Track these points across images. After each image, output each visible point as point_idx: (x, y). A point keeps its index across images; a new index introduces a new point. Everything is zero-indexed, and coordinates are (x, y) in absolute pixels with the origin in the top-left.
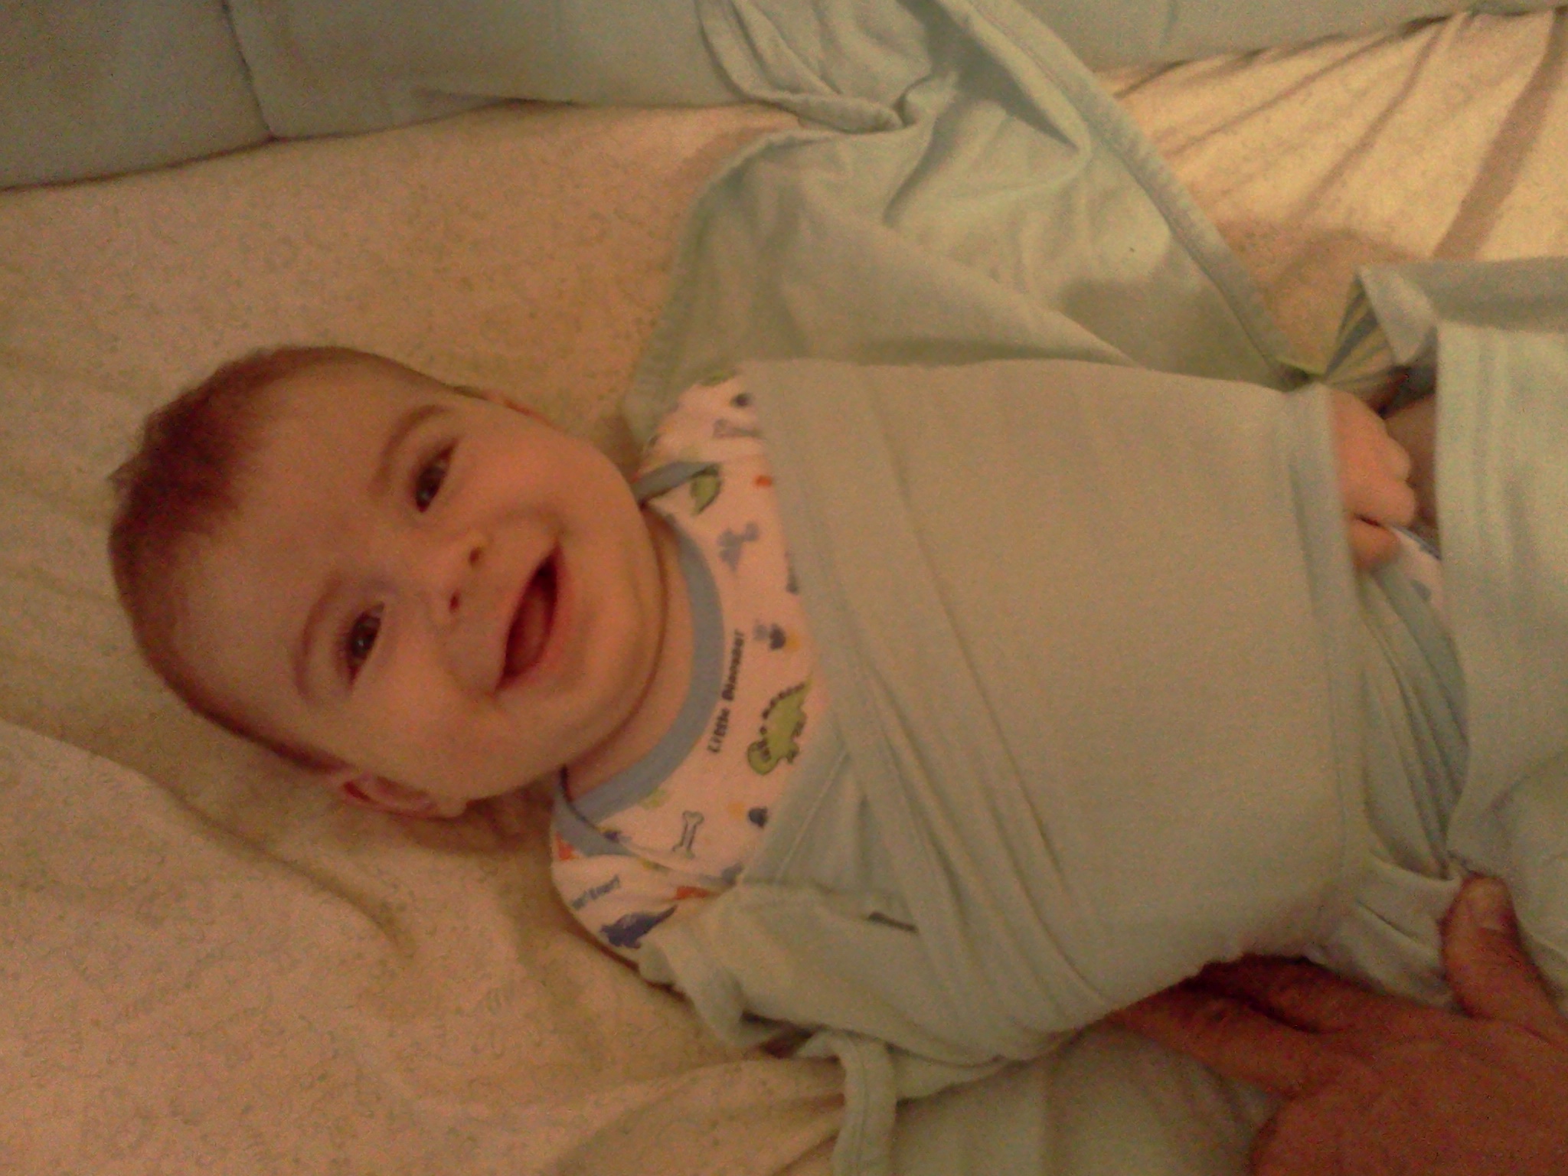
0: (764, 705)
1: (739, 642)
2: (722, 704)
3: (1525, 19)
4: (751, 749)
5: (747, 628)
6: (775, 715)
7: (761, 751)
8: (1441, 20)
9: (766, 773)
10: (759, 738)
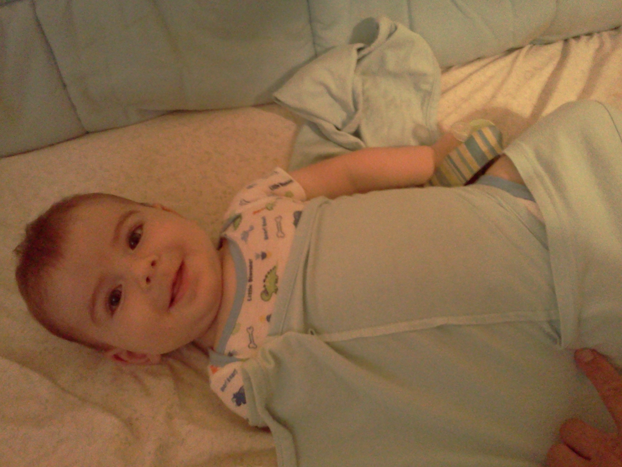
0: (263, 278)
1: (251, 262)
2: (249, 284)
3: (552, 45)
4: (261, 294)
5: (253, 258)
6: (267, 280)
7: (266, 293)
8: (520, 48)
9: (268, 300)
10: (263, 289)
